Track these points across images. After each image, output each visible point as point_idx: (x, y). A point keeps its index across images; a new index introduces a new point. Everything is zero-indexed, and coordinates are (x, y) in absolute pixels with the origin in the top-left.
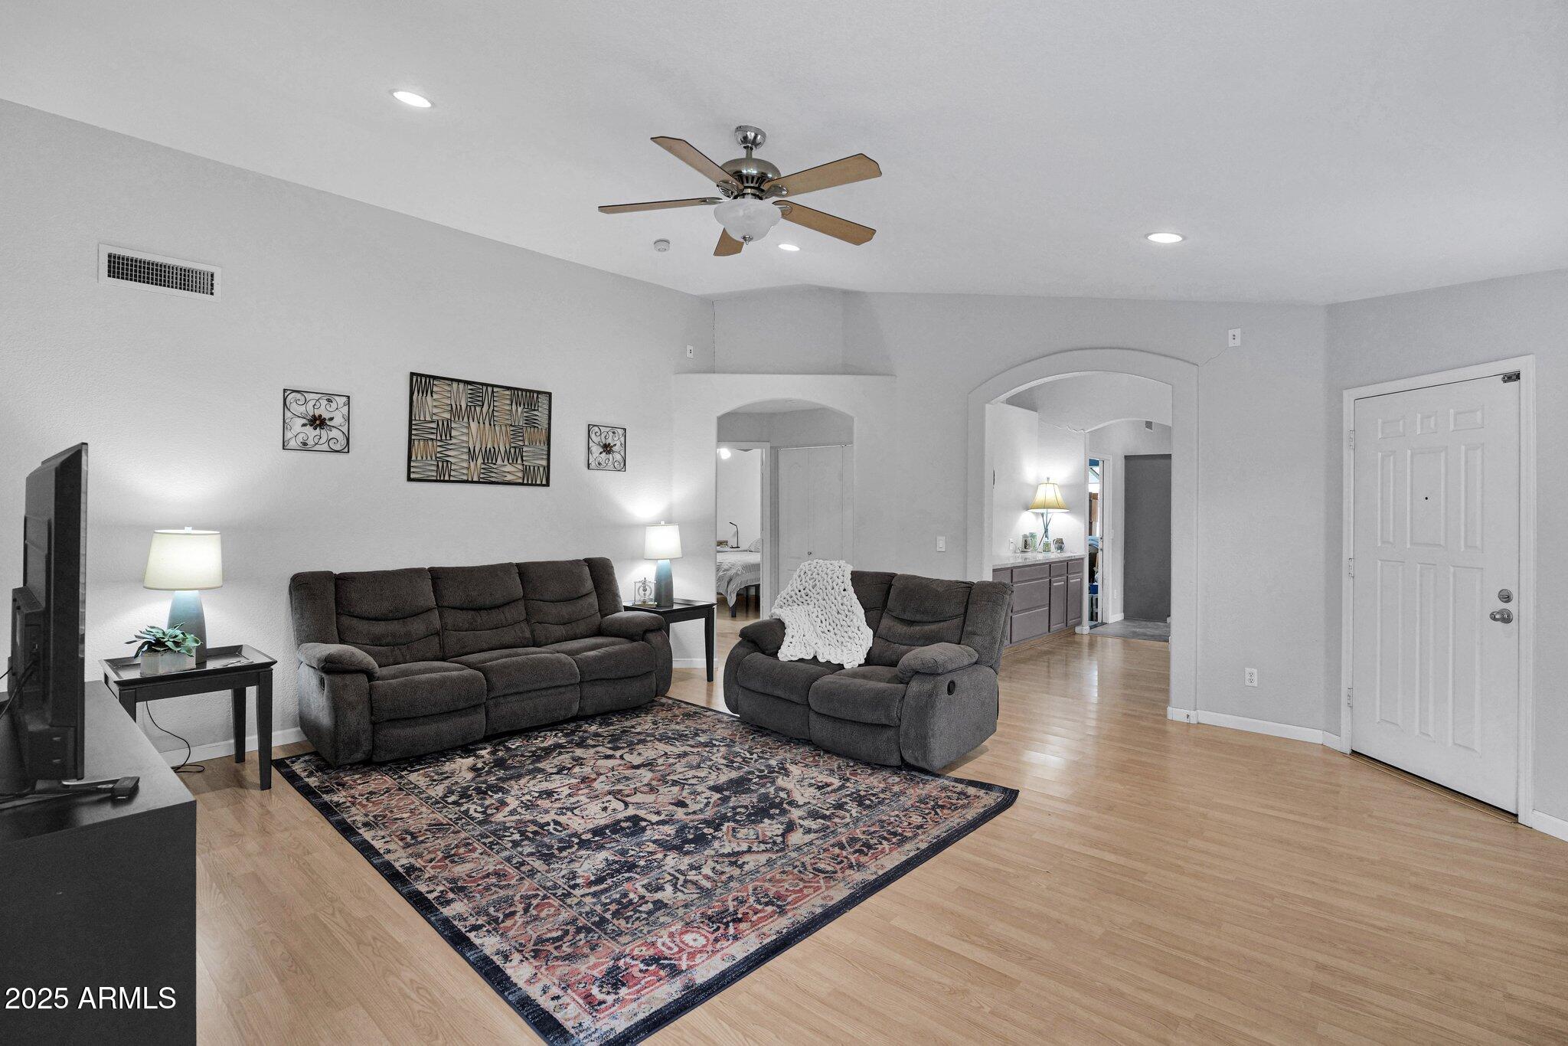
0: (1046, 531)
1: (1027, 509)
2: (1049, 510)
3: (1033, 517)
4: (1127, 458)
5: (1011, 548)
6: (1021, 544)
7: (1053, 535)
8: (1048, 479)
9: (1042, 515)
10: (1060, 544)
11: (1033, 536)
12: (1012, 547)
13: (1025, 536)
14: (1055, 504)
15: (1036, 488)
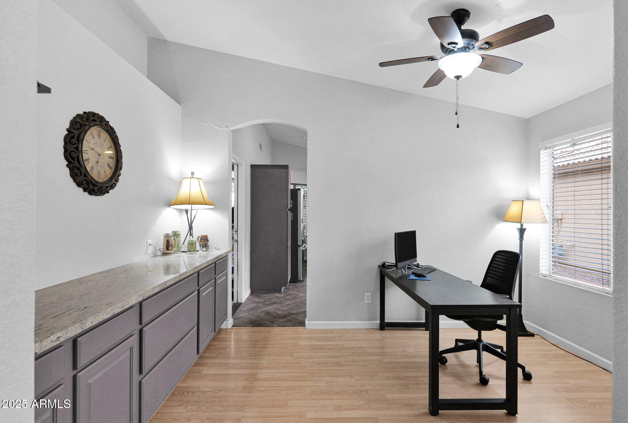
0: (191, 228)
1: (169, 205)
2: (193, 205)
3: (176, 213)
4: (252, 166)
5: (149, 252)
6: (161, 244)
7: (198, 232)
8: (193, 173)
9: (187, 211)
10: (204, 241)
11: (176, 234)
12: (150, 250)
13: (167, 236)
14: (201, 199)
15: (180, 183)
